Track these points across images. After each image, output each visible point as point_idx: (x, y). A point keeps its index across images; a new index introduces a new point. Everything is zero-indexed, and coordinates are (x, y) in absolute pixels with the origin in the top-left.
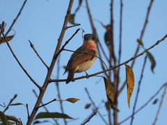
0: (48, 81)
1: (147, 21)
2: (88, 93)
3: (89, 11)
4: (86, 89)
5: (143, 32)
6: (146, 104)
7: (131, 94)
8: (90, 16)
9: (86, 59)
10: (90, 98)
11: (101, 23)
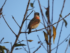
0: (20, 33)
1: (63, 7)
2: (38, 37)
3: (39, 2)
4: (38, 36)
5: (62, 11)
6: (63, 42)
7: (55, 38)
8: (40, 4)
9: (36, 23)
10: (39, 39)
11: (44, 7)
